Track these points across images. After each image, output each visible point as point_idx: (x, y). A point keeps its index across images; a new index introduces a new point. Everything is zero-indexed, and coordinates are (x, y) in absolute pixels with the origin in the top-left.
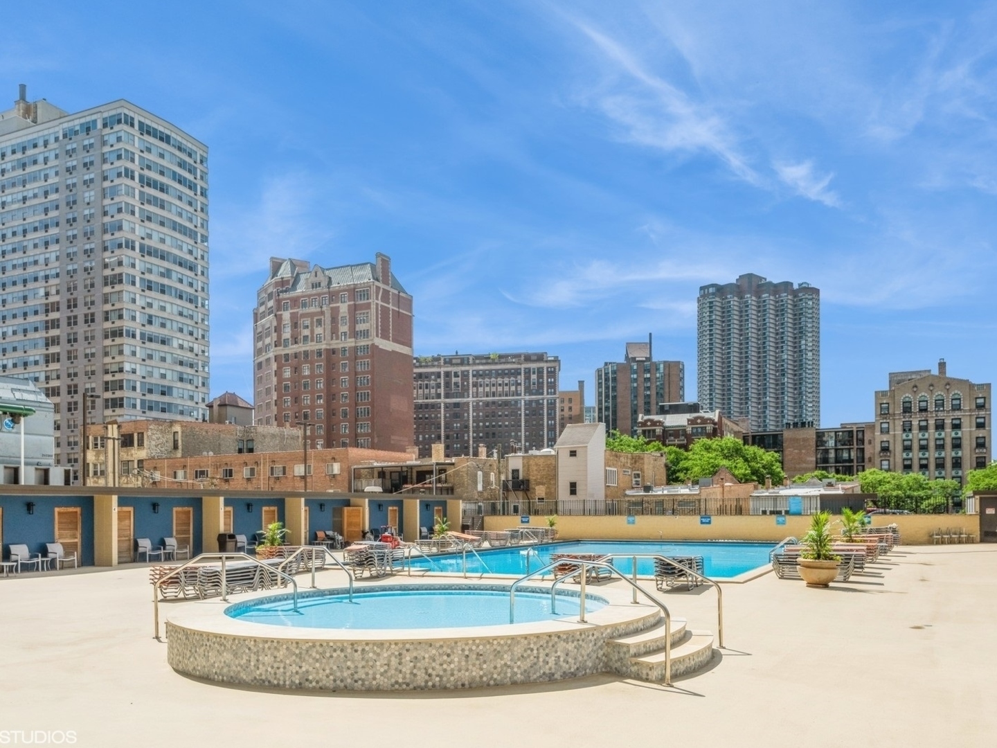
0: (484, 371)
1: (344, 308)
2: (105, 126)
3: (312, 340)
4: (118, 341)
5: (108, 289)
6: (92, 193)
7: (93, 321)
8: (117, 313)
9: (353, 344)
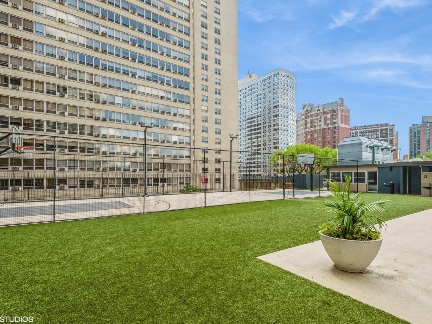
0: (364, 131)
1: (328, 116)
2: (274, 76)
3: (318, 126)
4: (277, 131)
5: (275, 118)
6: (270, 94)
7: (270, 127)
8: (277, 124)
9: (332, 126)
